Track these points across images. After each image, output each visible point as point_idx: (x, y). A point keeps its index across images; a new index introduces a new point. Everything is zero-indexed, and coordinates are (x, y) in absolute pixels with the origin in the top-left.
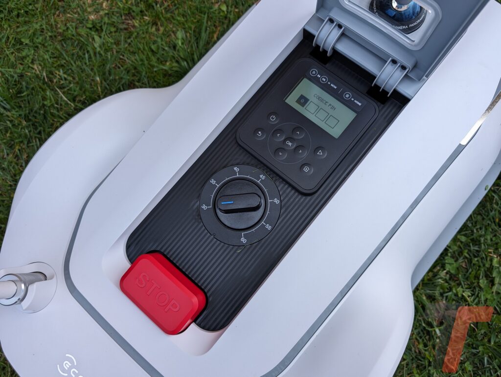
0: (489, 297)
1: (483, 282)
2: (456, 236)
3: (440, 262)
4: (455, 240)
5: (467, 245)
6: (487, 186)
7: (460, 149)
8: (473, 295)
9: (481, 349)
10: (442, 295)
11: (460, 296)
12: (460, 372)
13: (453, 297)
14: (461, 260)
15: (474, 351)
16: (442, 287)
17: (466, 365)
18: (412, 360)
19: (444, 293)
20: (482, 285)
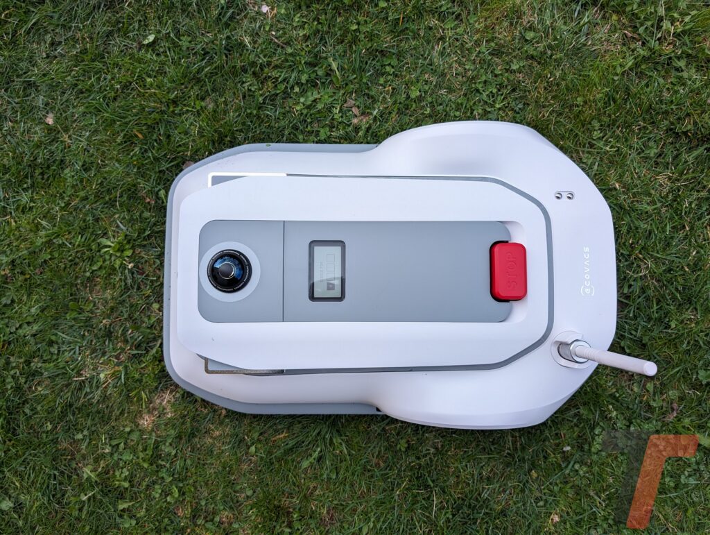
0: (326, 97)
1: (320, 106)
2: (302, 143)
3: (328, 141)
4: (305, 141)
5: (302, 132)
6: (267, 145)
7: (288, 175)
8: (333, 107)
9: (364, 80)
10: (349, 126)
11: (341, 114)
12: (389, 83)
13: (344, 118)
14: (315, 129)
15: (369, 83)
16: (344, 128)
17: (382, 83)
18: (405, 115)
19: (346, 124)
20: (323, 106)
